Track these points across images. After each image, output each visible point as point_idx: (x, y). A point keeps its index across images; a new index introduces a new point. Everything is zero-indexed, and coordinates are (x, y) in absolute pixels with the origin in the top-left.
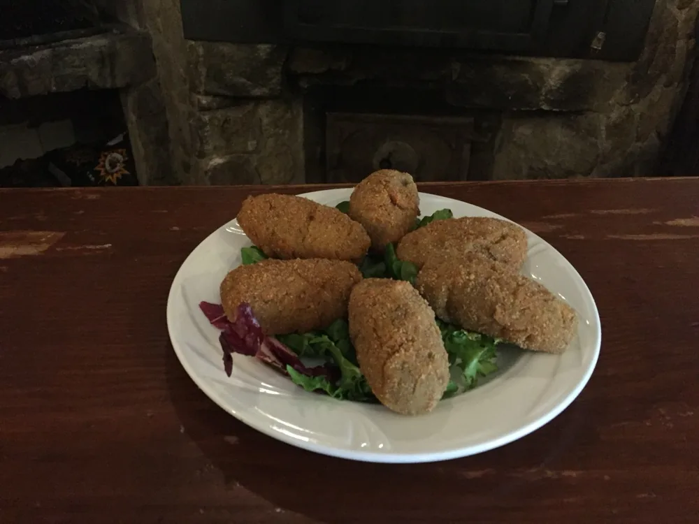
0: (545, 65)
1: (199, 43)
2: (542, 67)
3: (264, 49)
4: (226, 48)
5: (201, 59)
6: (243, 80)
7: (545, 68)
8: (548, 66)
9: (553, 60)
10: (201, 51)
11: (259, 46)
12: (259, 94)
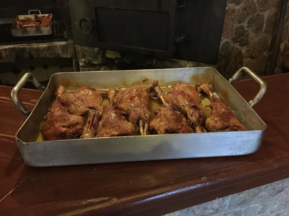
0: (183, 63)
1: (79, 46)
2: (182, 64)
3: (96, 49)
4: (86, 48)
5: (80, 51)
6: (91, 58)
7: (183, 64)
8: (184, 63)
9: (186, 61)
10: (80, 48)
11: (95, 48)
12: (95, 63)
